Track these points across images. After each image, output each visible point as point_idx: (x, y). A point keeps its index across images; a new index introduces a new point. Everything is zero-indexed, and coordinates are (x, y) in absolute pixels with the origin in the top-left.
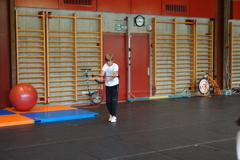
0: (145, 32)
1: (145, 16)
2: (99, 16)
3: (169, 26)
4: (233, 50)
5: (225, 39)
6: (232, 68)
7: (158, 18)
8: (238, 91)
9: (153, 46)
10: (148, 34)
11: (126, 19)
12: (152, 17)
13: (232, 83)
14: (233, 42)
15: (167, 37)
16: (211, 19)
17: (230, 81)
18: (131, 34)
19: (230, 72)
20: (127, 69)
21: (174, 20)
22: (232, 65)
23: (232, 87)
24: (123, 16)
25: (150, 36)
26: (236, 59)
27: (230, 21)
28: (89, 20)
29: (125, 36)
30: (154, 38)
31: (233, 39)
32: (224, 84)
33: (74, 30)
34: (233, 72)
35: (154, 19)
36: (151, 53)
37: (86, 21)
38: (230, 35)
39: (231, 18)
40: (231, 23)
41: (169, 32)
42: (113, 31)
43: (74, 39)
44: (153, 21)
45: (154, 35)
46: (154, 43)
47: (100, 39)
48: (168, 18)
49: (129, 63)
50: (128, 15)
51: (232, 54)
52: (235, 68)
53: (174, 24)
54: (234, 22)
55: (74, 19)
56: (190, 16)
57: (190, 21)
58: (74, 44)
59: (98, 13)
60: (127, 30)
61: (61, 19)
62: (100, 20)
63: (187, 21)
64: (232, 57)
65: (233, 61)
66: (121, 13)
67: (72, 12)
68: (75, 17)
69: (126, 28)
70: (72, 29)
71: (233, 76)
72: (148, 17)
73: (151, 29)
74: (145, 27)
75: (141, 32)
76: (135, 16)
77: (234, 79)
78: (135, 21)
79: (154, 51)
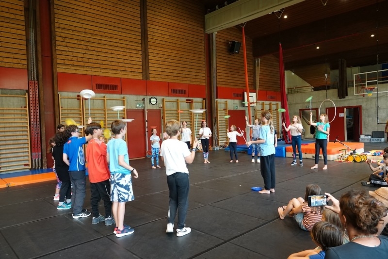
0: (158, 108)
1: (157, 97)
2: (124, 98)
3: (175, 104)
4: (219, 119)
5: (213, 112)
6: (219, 132)
7: (167, 99)
8: (223, 147)
9: (163, 118)
10: (160, 110)
11: (144, 100)
12: (162, 97)
13: (220, 142)
14: (219, 114)
15: (174, 112)
16: (204, 99)
17: (218, 141)
18: (147, 110)
19: (218, 135)
20: (145, 135)
21: (178, 100)
22: (219, 129)
23: (220, 144)
24: (141, 97)
25: (161, 111)
26: (221, 125)
27: (216, 100)
28: (116, 101)
29: (143, 111)
30: (164, 113)
31: (219, 112)
32: (214, 143)
33: (105, 108)
34: (219, 134)
35: (163, 99)
36: (162, 123)
37: (114, 101)
38: (217, 109)
39: (217, 98)
40: (217, 101)
41: (175, 108)
42: (134, 108)
43: (105, 114)
44: (163, 100)
45: (164, 110)
46: (164, 116)
47: (124, 114)
48: (174, 99)
49: (147, 130)
50: (145, 97)
51: (219, 122)
52: (221, 132)
53: (178, 102)
54: (219, 100)
55: (104, 100)
56: (188, 97)
57: (189, 100)
58: (105, 118)
59: (122, 96)
60: (144, 107)
61: (95, 100)
62: (124, 100)
63: (187, 100)
64: (219, 124)
65: (219, 127)
66: (139, 95)
67: (103, 95)
68: (105, 99)
69: (143, 106)
70: (103, 107)
71: (220, 137)
72: (160, 98)
73: (161, 106)
74: (158, 105)
75: (155, 108)
76: (150, 97)
77: (221, 139)
78: (150, 101)
79: (164, 122)
